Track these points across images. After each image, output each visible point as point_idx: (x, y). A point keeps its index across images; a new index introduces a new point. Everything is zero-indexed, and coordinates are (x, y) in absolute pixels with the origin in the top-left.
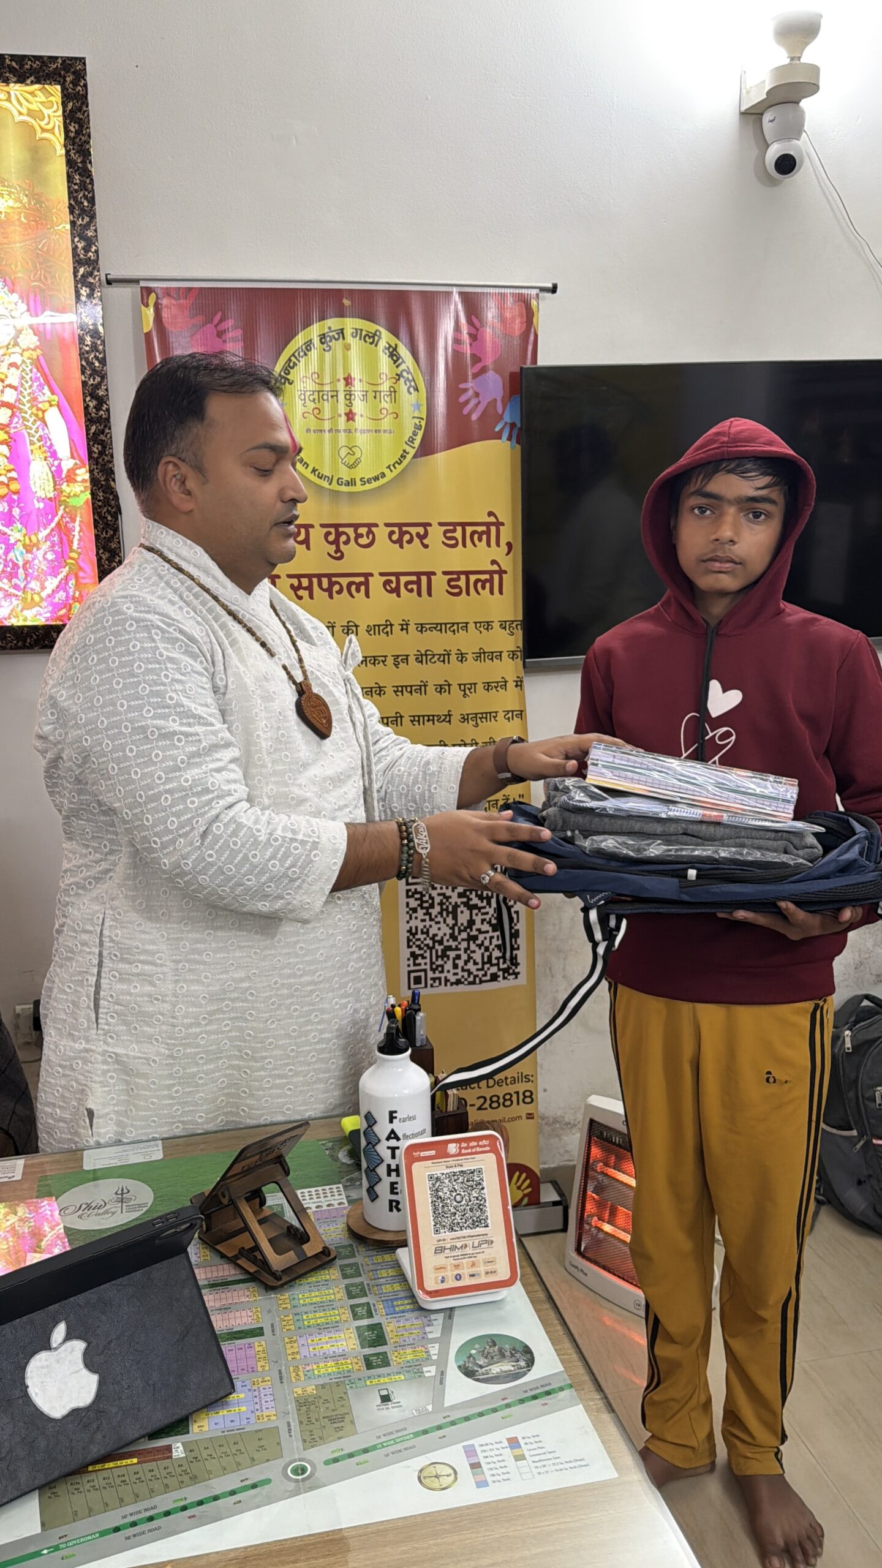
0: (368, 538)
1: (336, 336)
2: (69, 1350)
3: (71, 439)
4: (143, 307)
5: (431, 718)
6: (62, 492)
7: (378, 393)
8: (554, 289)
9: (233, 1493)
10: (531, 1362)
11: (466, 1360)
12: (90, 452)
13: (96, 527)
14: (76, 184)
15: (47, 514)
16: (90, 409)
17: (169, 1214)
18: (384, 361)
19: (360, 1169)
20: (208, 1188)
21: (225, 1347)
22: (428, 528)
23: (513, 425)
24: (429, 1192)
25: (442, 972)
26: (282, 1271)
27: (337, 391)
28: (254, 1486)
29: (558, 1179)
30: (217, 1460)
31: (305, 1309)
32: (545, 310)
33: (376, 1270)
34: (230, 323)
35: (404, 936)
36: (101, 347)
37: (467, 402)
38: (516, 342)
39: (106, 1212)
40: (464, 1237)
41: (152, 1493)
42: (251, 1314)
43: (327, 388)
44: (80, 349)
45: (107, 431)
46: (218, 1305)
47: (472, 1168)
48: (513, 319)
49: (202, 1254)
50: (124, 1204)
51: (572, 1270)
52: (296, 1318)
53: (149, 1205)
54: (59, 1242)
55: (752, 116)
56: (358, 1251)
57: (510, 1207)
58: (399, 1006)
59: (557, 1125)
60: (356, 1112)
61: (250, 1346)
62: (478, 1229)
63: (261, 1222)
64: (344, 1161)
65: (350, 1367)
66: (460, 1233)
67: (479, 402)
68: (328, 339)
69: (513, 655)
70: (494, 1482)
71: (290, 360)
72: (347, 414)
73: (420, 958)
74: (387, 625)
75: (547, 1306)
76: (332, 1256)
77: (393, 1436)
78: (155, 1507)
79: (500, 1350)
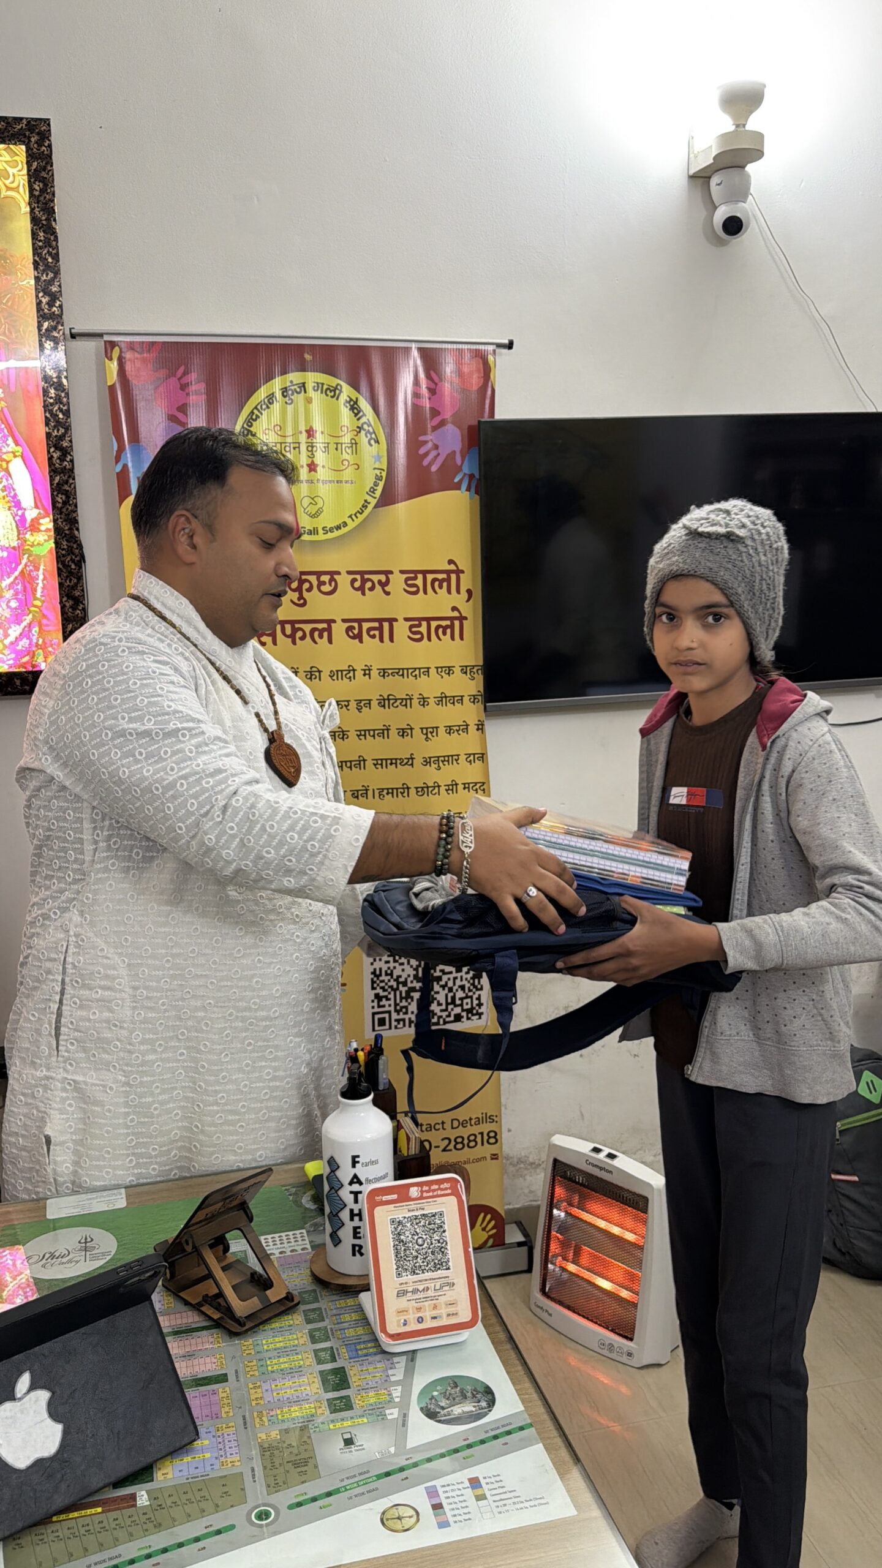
0: (330, 585)
1: (298, 390)
2: (34, 1399)
3: (35, 490)
4: (106, 360)
5: (394, 762)
6: (25, 541)
7: (339, 446)
8: (510, 345)
9: (197, 1540)
10: (492, 1403)
11: (429, 1402)
12: (54, 503)
13: (59, 575)
14: (40, 241)
15: (11, 563)
16: (54, 460)
17: (132, 1262)
18: (345, 413)
19: (324, 1214)
20: (171, 1235)
21: (190, 1393)
22: (390, 576)
23: (471, 476)
24: (391, 1236)
25: (406, 1013)
26: (246, 1317)
27: (299, 443)
28: (219, 1532)
29: (523, 1220)
30: (181, 1507)
31: (268, 1354)
32: (502, 365)
33: (340, 1315)
34: (193, 376)
35: (368, 977)
36: (65, 400)
37: (426, 454)
38: (474, 396)
39: (70, 1261)
40: (426, 1280)
41: (116, 1542)
42: (215, 1360)
43: (289, 440)
44: (45, 401)
45: (71, 481)
46: (182, 1352)
47: (434, 1211)
48: (471, 373)
49: (166, 1301)
50: (88, 1253)
51: (538, 1311)
52: (261, 1363)
53: (113, 1253)
54: (20, 1292)
55: (701, 179)
56: (321, 1296)
57: (471, 1249)
58: (362, 1050)
59: (523, 1164)
60: (320, 1157)
61: (214, 1393)
62: (439, 1271)
63: (224, 1269)
64: (307, 1206)
65: (314, 1410)
66: (422, 1276)
67: (439, 454)
68: (290, 392)
69: (474, 699)
70: (455, 1522)
71: (252, 413)
72: (309, 465)
73: (384, 1000)
74: (350, 671)
75: (508, 1346)
76: (296, 1302)
77: (356, 1479)
78: (120, 1556)
79: (462, 1391)
